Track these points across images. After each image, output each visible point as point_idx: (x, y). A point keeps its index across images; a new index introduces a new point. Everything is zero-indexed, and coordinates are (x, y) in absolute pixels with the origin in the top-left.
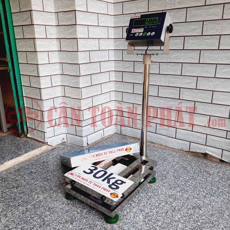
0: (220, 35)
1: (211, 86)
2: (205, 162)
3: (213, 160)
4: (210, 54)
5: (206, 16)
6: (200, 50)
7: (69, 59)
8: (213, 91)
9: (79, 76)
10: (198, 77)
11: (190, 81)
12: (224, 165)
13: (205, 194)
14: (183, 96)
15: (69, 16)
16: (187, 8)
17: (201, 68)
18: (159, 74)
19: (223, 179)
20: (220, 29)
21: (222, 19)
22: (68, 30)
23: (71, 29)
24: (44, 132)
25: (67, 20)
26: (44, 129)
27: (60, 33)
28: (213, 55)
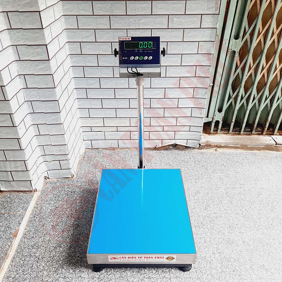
0: (182, 54)
1: (177, 95)
2: (176, 152)
3: (181, 148)
4: (174, 70)
5: (169, 38)
6: (166, 66)
7: (42, 96)
8: (178, 98)
9: (60, 112)
10: (165, 88)
11: (159, 92)
12: (189, 150)
13: (195, 180)
14: (154, 105)
15: (36, 50)
16: (152, 29)
17: (168, 81)
18: (129, 88)
19: (196, 163)
20: (181, 49)
21: (183, 41)
22: (36, 65)
23: (42, 65)
24: (30, 181)
25: (34, 54)
26: (29, 177)
27: (24, 69)
28: (177, 70)
